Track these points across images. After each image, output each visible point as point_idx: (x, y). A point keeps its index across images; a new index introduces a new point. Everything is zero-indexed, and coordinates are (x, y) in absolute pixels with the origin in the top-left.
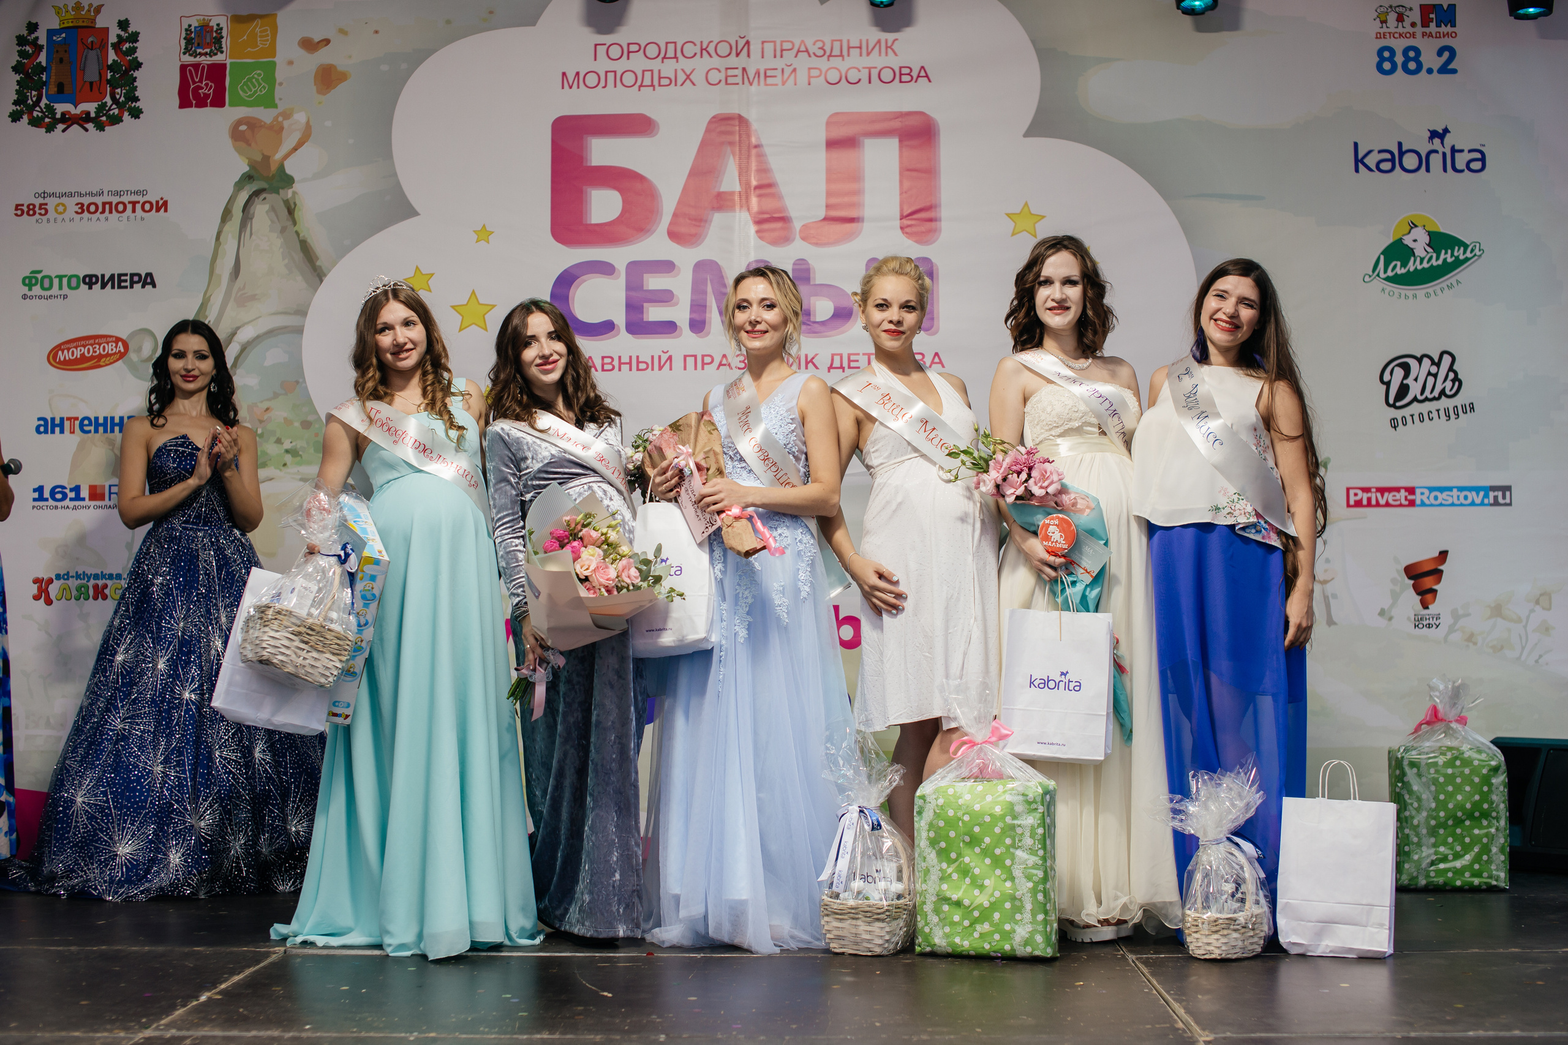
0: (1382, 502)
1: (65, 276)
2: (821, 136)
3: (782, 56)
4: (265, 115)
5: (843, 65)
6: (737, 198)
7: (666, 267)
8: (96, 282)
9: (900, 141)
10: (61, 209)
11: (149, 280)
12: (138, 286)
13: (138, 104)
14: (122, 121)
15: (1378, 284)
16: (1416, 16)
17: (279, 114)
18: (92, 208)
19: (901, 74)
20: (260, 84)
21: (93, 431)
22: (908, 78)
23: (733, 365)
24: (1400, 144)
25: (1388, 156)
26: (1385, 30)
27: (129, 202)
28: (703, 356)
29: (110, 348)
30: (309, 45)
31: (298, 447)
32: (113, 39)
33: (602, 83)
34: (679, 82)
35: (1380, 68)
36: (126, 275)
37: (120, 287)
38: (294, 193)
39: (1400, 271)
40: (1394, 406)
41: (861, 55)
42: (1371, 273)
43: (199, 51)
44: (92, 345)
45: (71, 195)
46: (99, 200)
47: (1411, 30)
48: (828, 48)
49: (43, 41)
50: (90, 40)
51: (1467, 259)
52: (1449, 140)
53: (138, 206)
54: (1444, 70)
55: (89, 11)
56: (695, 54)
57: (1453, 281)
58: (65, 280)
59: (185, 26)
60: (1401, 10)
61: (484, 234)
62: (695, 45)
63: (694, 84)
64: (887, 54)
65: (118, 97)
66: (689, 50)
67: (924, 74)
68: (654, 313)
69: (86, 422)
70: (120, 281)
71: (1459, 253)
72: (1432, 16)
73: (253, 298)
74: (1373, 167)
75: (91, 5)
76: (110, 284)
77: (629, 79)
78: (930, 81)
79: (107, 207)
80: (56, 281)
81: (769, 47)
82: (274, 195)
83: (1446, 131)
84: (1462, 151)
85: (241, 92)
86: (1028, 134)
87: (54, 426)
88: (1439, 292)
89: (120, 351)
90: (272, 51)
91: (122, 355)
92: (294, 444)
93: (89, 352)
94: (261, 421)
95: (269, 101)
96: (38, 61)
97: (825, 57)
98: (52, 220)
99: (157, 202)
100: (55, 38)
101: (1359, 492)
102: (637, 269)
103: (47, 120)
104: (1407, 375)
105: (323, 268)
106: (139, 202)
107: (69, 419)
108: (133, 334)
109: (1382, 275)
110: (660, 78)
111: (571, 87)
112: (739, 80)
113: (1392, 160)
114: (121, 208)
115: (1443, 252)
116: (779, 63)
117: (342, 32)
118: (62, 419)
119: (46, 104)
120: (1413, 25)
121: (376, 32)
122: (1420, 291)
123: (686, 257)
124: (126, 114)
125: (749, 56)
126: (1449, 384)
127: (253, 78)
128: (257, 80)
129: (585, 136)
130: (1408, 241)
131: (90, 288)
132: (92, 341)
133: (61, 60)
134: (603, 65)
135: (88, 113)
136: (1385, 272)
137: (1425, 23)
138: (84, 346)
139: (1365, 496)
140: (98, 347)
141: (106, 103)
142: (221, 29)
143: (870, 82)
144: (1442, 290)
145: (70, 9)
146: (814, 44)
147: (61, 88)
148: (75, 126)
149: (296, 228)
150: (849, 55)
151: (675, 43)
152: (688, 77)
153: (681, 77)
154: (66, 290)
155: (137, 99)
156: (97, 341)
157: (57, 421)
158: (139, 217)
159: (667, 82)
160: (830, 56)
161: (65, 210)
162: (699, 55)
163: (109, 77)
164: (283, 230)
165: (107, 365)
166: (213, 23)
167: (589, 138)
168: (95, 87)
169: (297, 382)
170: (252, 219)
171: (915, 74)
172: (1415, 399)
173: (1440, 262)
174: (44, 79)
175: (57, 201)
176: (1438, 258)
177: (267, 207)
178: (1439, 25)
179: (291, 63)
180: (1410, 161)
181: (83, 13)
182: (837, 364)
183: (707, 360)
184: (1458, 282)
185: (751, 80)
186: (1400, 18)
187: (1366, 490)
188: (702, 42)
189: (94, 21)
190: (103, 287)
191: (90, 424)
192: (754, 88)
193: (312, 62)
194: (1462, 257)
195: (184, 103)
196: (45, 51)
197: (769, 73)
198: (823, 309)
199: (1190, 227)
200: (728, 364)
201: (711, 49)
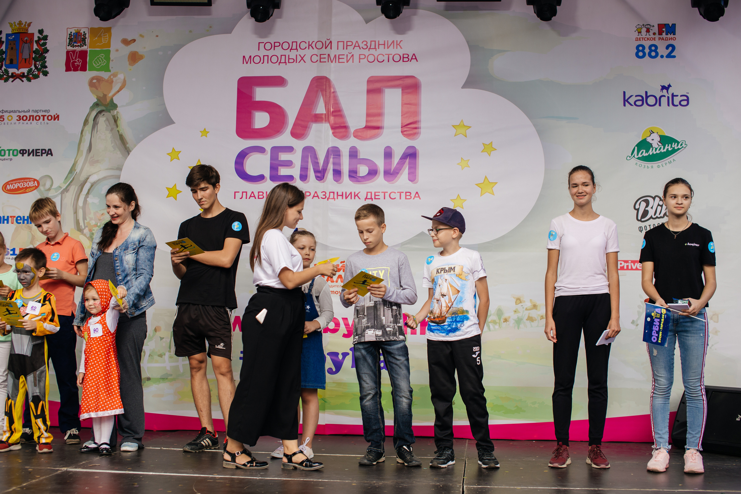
0: (634, 268)
1: (11, 150)
2: (365, 88)
3: (347, 49)
4: (105, 75)
5: (376, 53)
6: (324, 117)
7: (290, 149)
8: (26, 153)
9: (402, 90)
10: (10, 118)
11: (49, 152)
12: (44, 155)
13: (46, 69)
14: (39, 77)
15: (634, 161)
16: (656, 29)
17: (111, 75)
18: (25, 118)
19: (403, 58)
20: (103, 61)
21: (22, 223)
22: (407, 59)
23: (320, 197)
24: (646, 92)
25: (640, 98)
26: (640, 36)
27: (42, 116)
29: (31, 184)
30: (126, 42)
32: (36, 38)
33: (262, 61)
34: (298, 61)
35: (637, 55)
36: (39, 150)
37: (36, 155)
38: (117, 112)
39: (645, 155)
40: (640, 221)
41: (384, 48)
42: (630, 156)
43: (75, 44)
44: (23, 182)
45: (15, 112)
46: (28, 114)
47: (653, 36)
48: (369, 45)
49: (4, 39)
50: (25, 39)
51: (679, 149)
52: (671, 90)
53: (46, 118)
54: (669, 56)
55: (25, 25)
56: (306, 47)
57: (671, 159)
58: (11, 152)
59: (69, 33)
60: (648, 26)
61: (205, 132)
62: (306, 43)
63: (305, 62)
64: (397, 48)
65: (37, 66)
66: (303, 45)
67: (414, 57)
68: (283, 172)
69: (19, 218)
70: (37, 153)
71: (675, 146)
72: (664, 29)
73: (97, 161)
74: (633, 104)
75: (26, 22)
76: (32, 154)
77: (274, 59)
78: (417, 61)
79: (31, 117)
80: (7, 152)
81: (341, 44)
82: (108, 113)
83: (669, 86)
84: (677, 96)
85: (94, 64)
86: (465, 86)
87: (4, 220)
88: (664, 165)
89: (35, 185)
90: (109, 45)
91: (36, 187)
93: (21, 186)
94: (100, 220)
95: (106, 69)
96: (1, 48)
97: (368, 49)
98: (6, 124)
99: (54, 116)
100: (9, 38)
101: (623, 263)
102: (276, 150)
103: (5, 76)
104: (647, 206)
105: (130, 148)
106: (46, 116)
107: (11, 217)
108: (42, 178)
109: (636, 157)
110: (289, 59)
111: (247, 63)
112: (326, 60)
113: (642, 100)
114: (38, 118)
115: (667, 145)
116: (345, 52)
117: (141, 36)
118: (8, 217)
119: (5, 69)
120: (654, 34)
121: (157, 36)
122: (655, 164)
123: (299, 145)
124: (41, 74)
125: (331, 48)
127: (100, 57)
128: (102, 59)
129: (253, 86)
130: (649, 140)
131: (23, 156)
132: (23, 181)
133: (12, 48)
134: (262, 52)
135: (24, 73)
136: (638, 155)
137: (660, 33)
138: (19, 183)
139: (626, 264)
140: (25, 183)
141: (32, 68)
142: (86, 34)
143: (388, 62)
144: (666, 164)
145: (16, 24)
146: (362, 43)
147: (11, 61)
148: (18, 79)
149: (118, 129)
150: (379, 48)
151: (296, 42)
152: (302, 58)
153: (299, 58)
154: (11, 156)
155: (46, 67)
156: (25, 180)
157: (6, 218)
158: (46, 123)
159: (292, 61)
160: (370, 48)
161: (12, 119)
162: (307, 48)
163: (34, 57)
164: (112, 130)
165: (29, 192)
166: (82, 31)
167: (255, 88)
168: (27, 61)
170: (97, 124)
171: (410, 58)
172: (651, 217)
173: (665, 150)
174: (4, 57)
175: (8, 114)
176: (664, 149)
177: (104, 119)
178: (667, 34)
179: (117, 50)
180: (651, 101)
181: (22, 26)
182: (369, 197)
184: (674, 160)
185: (332, 60)
186: (648, 31)
187: (626, 262)
188: (309, 42)
189: (27, 30)
190: (29, 155)
191: (21, 220)
192: (333, 64)
193: (127, 50)
194: (676, 148)
195: (68, 69)
196: (5, 44)
197: (340, 57)
198: (363, 170)
199: (541, 132)
200: (318, 196)
201: (313, 45)
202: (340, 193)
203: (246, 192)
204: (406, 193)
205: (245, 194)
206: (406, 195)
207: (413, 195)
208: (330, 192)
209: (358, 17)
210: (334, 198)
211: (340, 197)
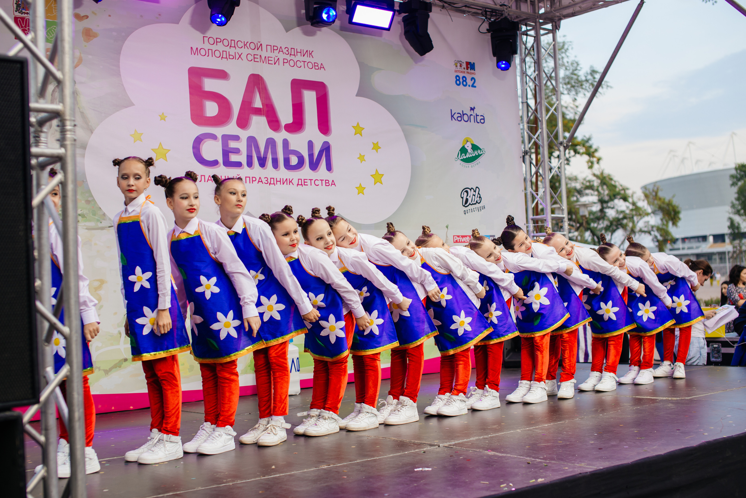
0: (463, 241)
2: (289, 88)
3: (274, 52)
5: (295, 59)
6: (260, 110)
7: (236, 138)
9: (316, 92)
15: (459, 162)
16: (464, 65)
19: (315, 66)
20: (56, 33)
22: (317, 68)
23: (263, 183)
24: (463, 111)
25: (459, 115)
26: (457, 69)
28: (252, 177)
30: (79, 17)
31: (85, 213)
33: (207, 54)
34: (237, 58)
35: (456, 83)
38: (76, 89)
39: (465, 157)
40: (464, 206)
41: (301, 56)
42: (457, 158)
43: (23, 11)
47: (463, 70)
48: (290, 51)
51: (481, 154)
52: (475, 111)
54: (473, 86)
56: (242, 47)
57: (478, 162)
60: (460, 62)
61: (163, 117)
62: (242, 42)
63: (242, 60)
64: (310, 57)
66: (240, 44)
67: (322, 67)
68: (233, 158)
71: (479, 151)
72: (469, 66)
74: (456, 119)
78: (324, 70)
81: (269, 47)
83: (474, 108)
84: (478, 116)
86: (357, 95)
92: (82, 211)
97: (289, 55)
101: (457, 237)
102: (226, 138)
104: (467, 196)
105: (93, 127)
109: (460, 159)
110: (229, 55)
111: (195, 54)
112: (258, 60)
113: (461, 117)
115: (475, 151)
116: (273, 55)
117: (94, 13)
120: (464, 68)
121: (110, 16)
122: (470, 165)
123: (244, 134)
125: (262, 50)
126: (478, 198)
127: (53, 29)
128: (54, 31)
129: (202, 77)
130: (466, 147)
134: (207, 46)
136: (461, 157)
137: (467, 68)
139: (458, 239)
143: (304, 68)
144: (475, 165)
146: (285, 49)
149: (78, 106)
150: (297, 55)
152: (240, 56)
153: (237, 56)
159: (231, 57)
160: (291, 54)
162: (243, 47)
169: (83, 181)
171: (319, 66)
172: (470, 204)
173: (474, 155)
176: (474, 153)
178: (471, 70)
180: (466, 117)
182: (300, 183)
183: (254, 179)
185: (263, 61)
186: (461, 66)
187: (458, 236)
188: (244, 42)
192: (265, 65)
193: (80, 26)
197: (270, 59)
198: (294, 160)
199: (407, 136)
200: (262, 181)
201: (248, 45)
202: (278, 180)
203: (204, 176)
204: (326, 180)
205: (203, 177)
206: (326, 183)
207: (330, 183)
208: (271, 178)
209: (279, 26)
210: (274, 184)
211: (279, 183)
